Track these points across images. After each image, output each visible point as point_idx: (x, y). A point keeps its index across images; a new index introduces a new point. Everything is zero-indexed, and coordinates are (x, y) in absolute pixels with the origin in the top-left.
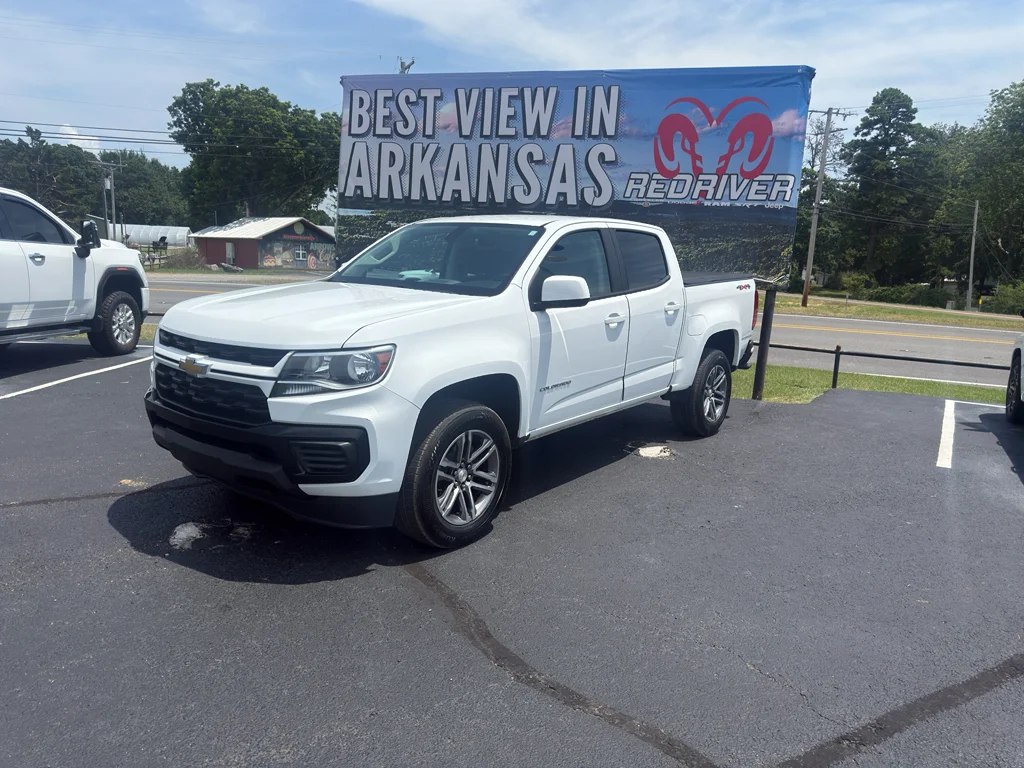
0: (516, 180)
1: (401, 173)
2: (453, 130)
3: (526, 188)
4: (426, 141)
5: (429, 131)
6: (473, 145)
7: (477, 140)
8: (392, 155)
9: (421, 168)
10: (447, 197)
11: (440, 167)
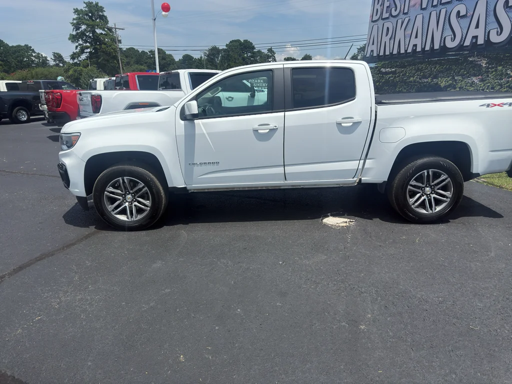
0: (448, 32)
1: (390, 39)
2: (418, 6)
3: (453, 36)
4: (404, 16)
5: (406, 11)
6: (426, 13)
7: (430, 9)
8: (388, 28)
9: (400, 34)
10: (410, 50)
11: (409, 32)
